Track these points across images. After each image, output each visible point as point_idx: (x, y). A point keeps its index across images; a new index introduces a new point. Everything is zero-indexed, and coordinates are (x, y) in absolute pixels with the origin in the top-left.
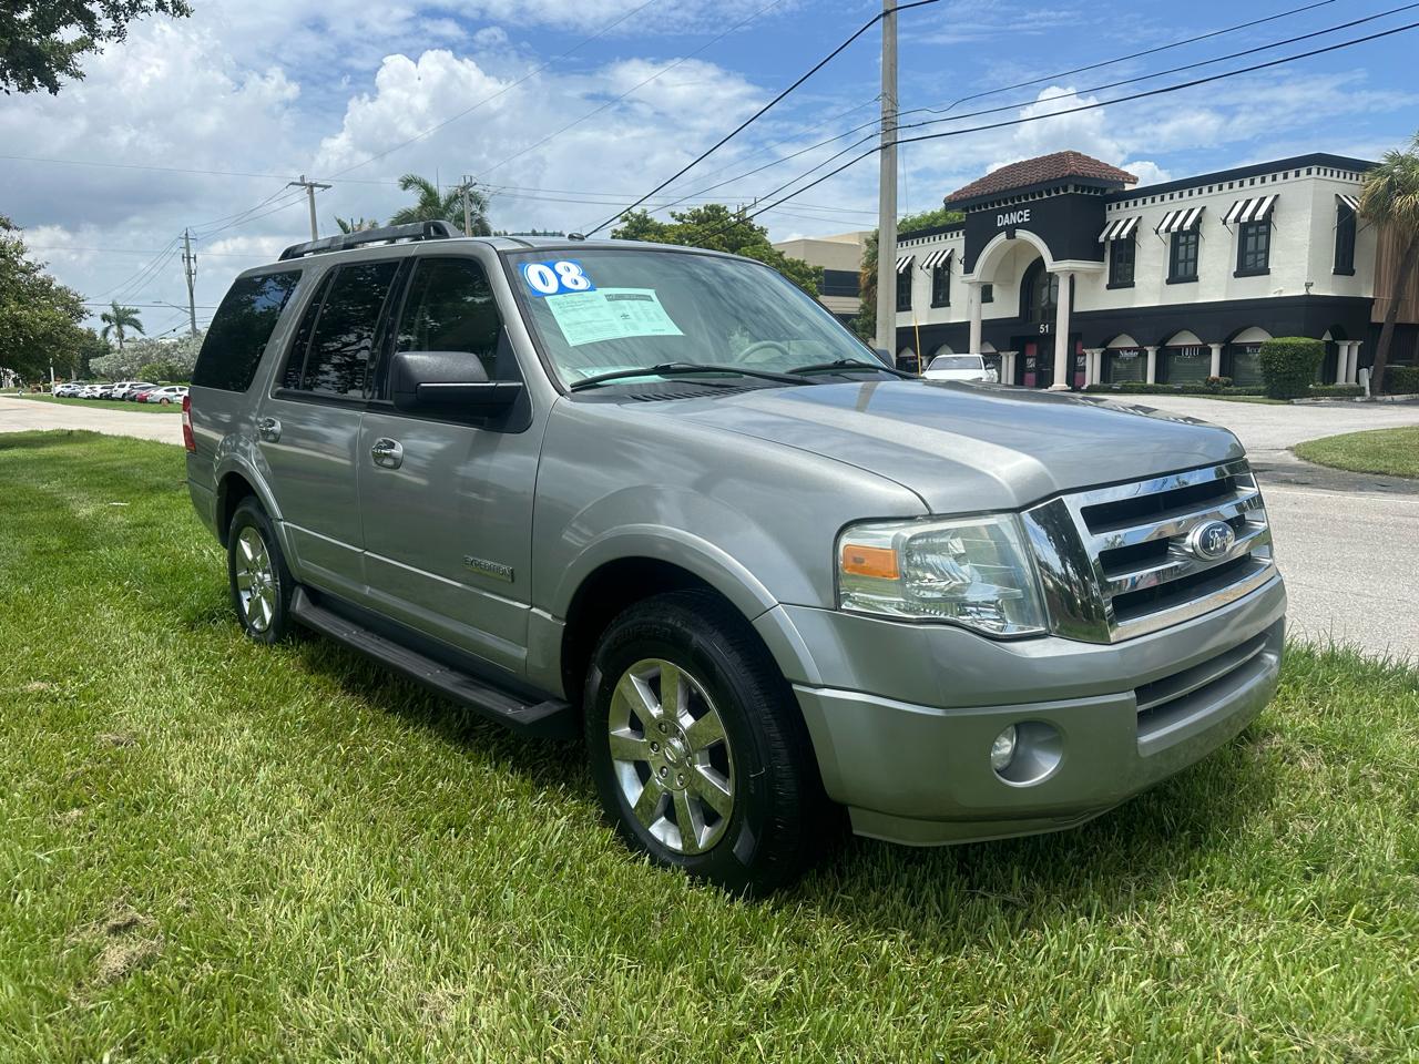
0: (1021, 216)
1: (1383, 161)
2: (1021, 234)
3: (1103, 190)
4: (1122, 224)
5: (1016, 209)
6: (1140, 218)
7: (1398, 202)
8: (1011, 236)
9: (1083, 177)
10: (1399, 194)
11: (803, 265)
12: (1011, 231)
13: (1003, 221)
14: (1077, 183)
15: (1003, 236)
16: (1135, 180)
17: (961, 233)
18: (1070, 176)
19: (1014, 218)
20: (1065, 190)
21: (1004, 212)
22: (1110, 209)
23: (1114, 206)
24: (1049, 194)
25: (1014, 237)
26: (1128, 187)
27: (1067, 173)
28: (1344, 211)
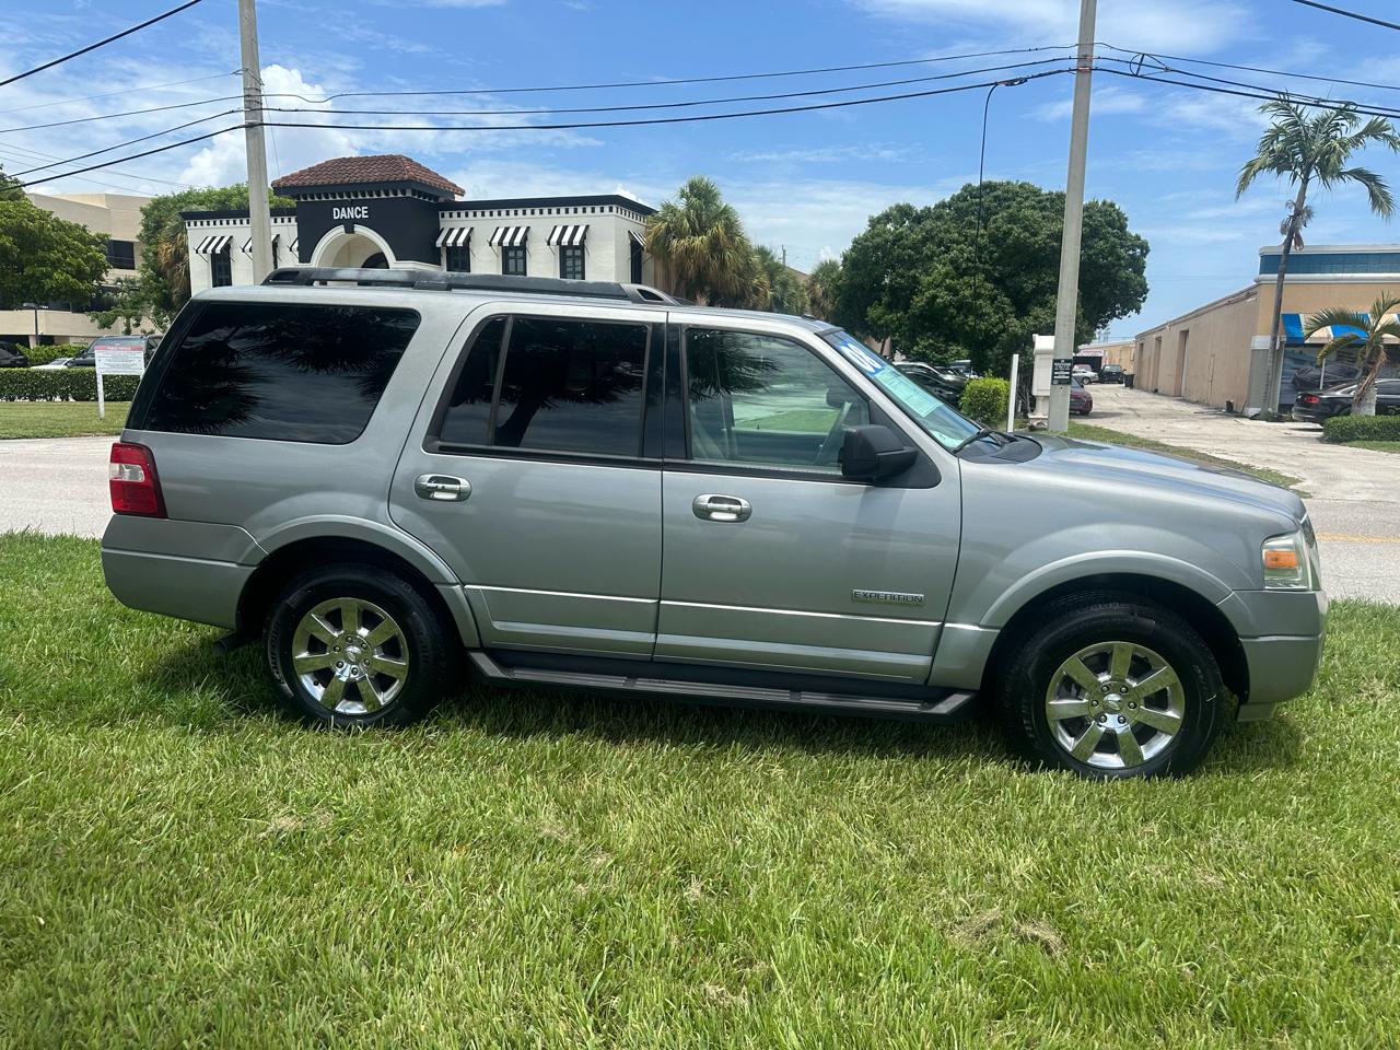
0: (359, 213)
1: (658, 208)
2: (359, 229)
3: (436, 198)
4: (455, 232)
5: (352, 204)
6: (472, 229)
7: (675, 242)
8: (350, 230)
9: (421, 183)
10: (674, 238)
11: (84, 230)
12: (349, 225)
13: (340, 214)
14: (415, 188)
15: (340, 229)
16: (462, 193)
17: (293, 219)
18: (409, 181)
19: (351, 213)
20: (404, 192)
21: (340, 205)
22: (443, 217)
23: (447, 214)
24: (387, 194)
25: (353, 232)
26: (458, 198)
27: (406, 177)
28: (635, 246)
